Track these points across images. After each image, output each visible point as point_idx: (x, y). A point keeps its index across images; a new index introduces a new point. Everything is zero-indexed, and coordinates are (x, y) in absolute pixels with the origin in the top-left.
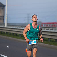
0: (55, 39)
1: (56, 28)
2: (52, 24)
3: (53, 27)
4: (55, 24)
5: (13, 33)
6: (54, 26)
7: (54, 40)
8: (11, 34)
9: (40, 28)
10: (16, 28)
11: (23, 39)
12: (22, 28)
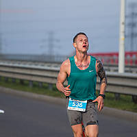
0: (115, 93)
1: (117, 66)
2: (107, 58)
3: (110, 63)
4: (115, 57)
5: (13, 78)
6: (113, 61)
7: (113, 95)
8: (10, 80)
9: (97, 64)
10: (21, 65)
11: (38, 93)
12: (36, 65)
